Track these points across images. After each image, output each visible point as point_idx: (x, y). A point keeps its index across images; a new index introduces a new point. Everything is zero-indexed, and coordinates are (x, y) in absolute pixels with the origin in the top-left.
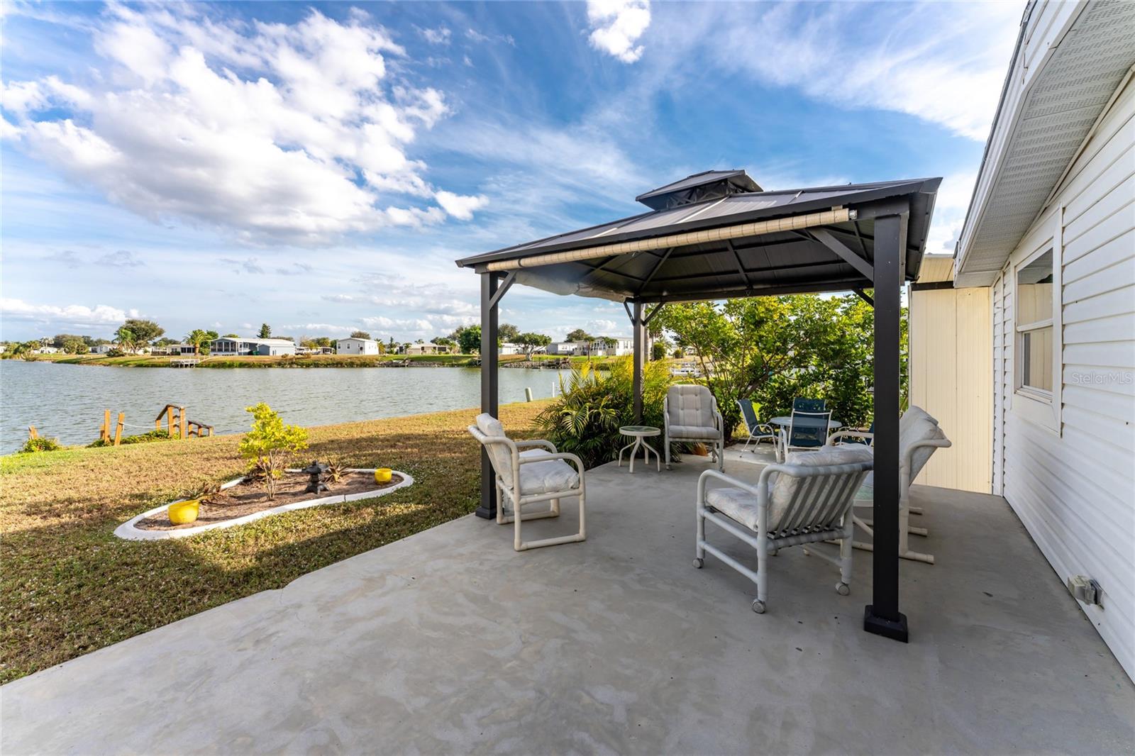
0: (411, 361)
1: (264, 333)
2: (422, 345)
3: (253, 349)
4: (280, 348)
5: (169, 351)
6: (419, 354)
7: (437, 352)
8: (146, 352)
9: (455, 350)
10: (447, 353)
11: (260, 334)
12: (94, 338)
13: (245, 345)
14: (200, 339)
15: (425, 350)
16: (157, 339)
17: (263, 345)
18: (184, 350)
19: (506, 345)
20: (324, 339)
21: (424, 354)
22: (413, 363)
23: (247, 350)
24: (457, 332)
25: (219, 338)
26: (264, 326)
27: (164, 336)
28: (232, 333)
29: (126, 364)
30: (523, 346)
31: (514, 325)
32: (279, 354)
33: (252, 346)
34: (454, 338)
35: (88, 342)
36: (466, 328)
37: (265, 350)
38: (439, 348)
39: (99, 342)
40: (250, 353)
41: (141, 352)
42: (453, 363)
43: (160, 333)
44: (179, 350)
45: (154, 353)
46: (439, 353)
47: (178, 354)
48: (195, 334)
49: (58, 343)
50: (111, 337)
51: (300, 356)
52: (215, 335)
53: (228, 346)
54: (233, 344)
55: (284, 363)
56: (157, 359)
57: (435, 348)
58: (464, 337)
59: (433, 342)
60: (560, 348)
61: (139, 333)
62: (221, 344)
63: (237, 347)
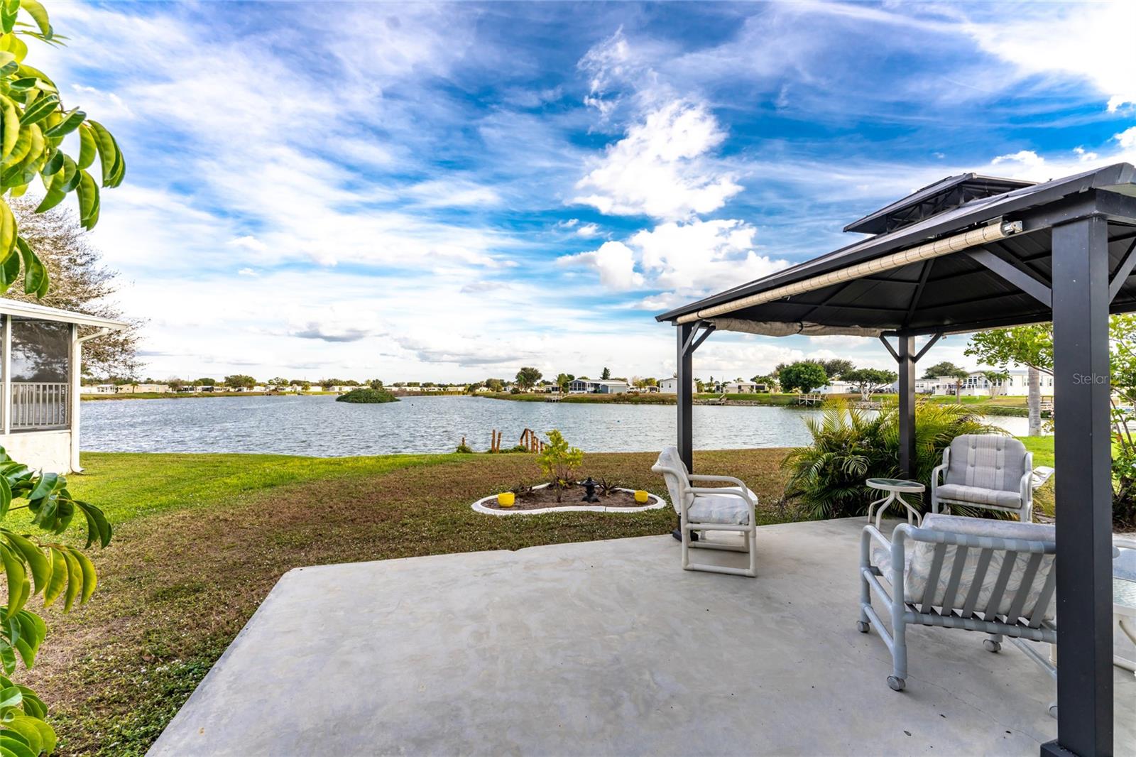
0: (728, 399)
1: (606, 375)
2: (740, 384)
3: (598, 389)
4: (618, 387)
5: (545, 390)
6: (736, 392)
7: (755, 391)
8: (532, 390)
9: (777, 391)
10: (767, 392)
11: (602, 376)
12: (506, 381)
13: (592, 385)
14: (563, 381)
15: (742, 388)
16: (539, 381)
17: (604, 385)
18: (553, 389)
19: (836, 382)
20: (651, 379)
21: (741, 392)
22: (731, 401)
23: (593, 389)
24: (778, 369)
25: (575, 379)
26: (606, 370)
27: (543, 378)
28: (583, 376)
29: (521, 399)
30: (858, 383)
31: (848, 360)
32: (615, 392)
33: (597, 385)
34: (775, 376)
35: (503, 384)
36: (787, 366)
37: (605, 389)
38: (757, 386)
39: (508, 384)
40: (595, 392)
41: (529, 391)
42: (773, 402)
43: (540, 376)
44: (551, 389)
45: (537, 391)
46: (757, 392)
47: (550, 392)
48: (561, 376)
49: (488, 385)
50: (514, 380)
51: (631, 394)
52: (571, 377)
53: (581, 385)
54: (584, 384)
55: (619, 399)
56: (537, 396)
57: (752, 387)
58: (784, 375)
59: (752, 380)
61: (528, 376)
62: (575, 384)
63: (587, 386)
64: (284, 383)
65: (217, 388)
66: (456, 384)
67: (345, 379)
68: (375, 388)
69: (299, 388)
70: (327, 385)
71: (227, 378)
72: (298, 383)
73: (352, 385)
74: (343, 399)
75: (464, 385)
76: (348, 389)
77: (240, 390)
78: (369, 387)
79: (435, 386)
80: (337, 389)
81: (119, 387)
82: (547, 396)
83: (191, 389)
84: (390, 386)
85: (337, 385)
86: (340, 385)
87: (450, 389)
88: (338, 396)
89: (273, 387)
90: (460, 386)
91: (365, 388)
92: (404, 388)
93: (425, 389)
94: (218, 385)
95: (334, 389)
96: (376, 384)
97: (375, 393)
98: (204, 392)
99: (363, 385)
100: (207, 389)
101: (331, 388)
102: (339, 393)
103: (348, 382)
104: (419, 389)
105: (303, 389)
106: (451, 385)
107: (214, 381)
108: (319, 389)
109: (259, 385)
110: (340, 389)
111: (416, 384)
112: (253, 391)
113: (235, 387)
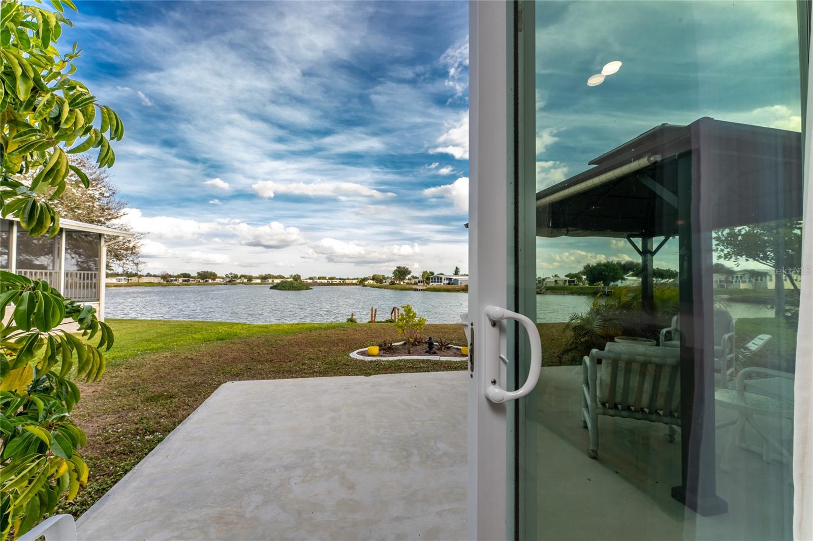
0: (546, 290)
1: (457, 272)
2: (557, 279)
3: (452, 281)
4: (465, 281)
5: (413, 283)
6: (553, 285)
7: (567, 284)
8: (404, 282)
10: (576, 285)
11: (454, 273)
12: (386, 276)
13: (447, 279)
14: (426, 276)
15: (558, 282)
16: (409, 276)
17: (455, 279)
18: (419, 282)
21: (557, 285)
22: (548, 291)
23: (448, 282)
24: (585, 268)
25: (435, 274)
26: (457, 268)
27: (412, 274)
28: (441, 273)
29: (396, 289)
33: (450, 279)
34: (584, 273)
35: (384, 278)
36: (592, 266)
37: (456, 282)
38: (569, 281)
39: (388, 278)
40: (449, 284)
41: (402, 283)
42: (581, 292)
43: (410, 273)
44: (417, 282)
45: (408, 283)
46: (569, 285)
47: (417, 284)
48: (425, 273)
49: (373, 279)
50: (391, 275)
52: (432, 273)
53: (439, 279)
54: (441, 278)
55: (467, 289)
56: (408, 286)
57: (565, 281)
58: (590, 272)
59: (566, 276)
61: (402, 273)
62: (435, 279)
63: (443, 280)
64: (236, 277)
65: (192, 279)
66: (351, 278)
67: (276, 274)
68: (296, 280)
69: (245, 280)
70: (264, 278)
71: (198, 273)
72: (245, 277)
73: (281, 278)
74: (275, 287)
75: (357, 279)
76: (278, 281)
77: (207, 281)
78: (292, 280)
79: (337, 279)
80: (270, 281)
81: (130, 278)
82: (414, 287)
83: (175, 280)
84: (306, 279)
85: (270, 278)
86: (273, 278)
87: (347, 281)
88: (271, 285)
89: (228, 280)
90: (354, 279)
91: (289, 280)
92: (315, 280)
93: (330, 281)
94: (192, 277)
95: (268, 281)
96: (297, 278)
97: (296, 284)
98: (184, 282)
99: (288, 278)
100: (185, 281)
101: (267, 280)
102: (272, 284)
103: (278, 276)
104: (326, 281)
105: (248, 281)
106: (348, 279)
107: (190, 275)
108: (259, 281)
109: (219, 278)
110: (273, 281)
111: (324, 278)
112: (215, 282)
113: (203, 279)
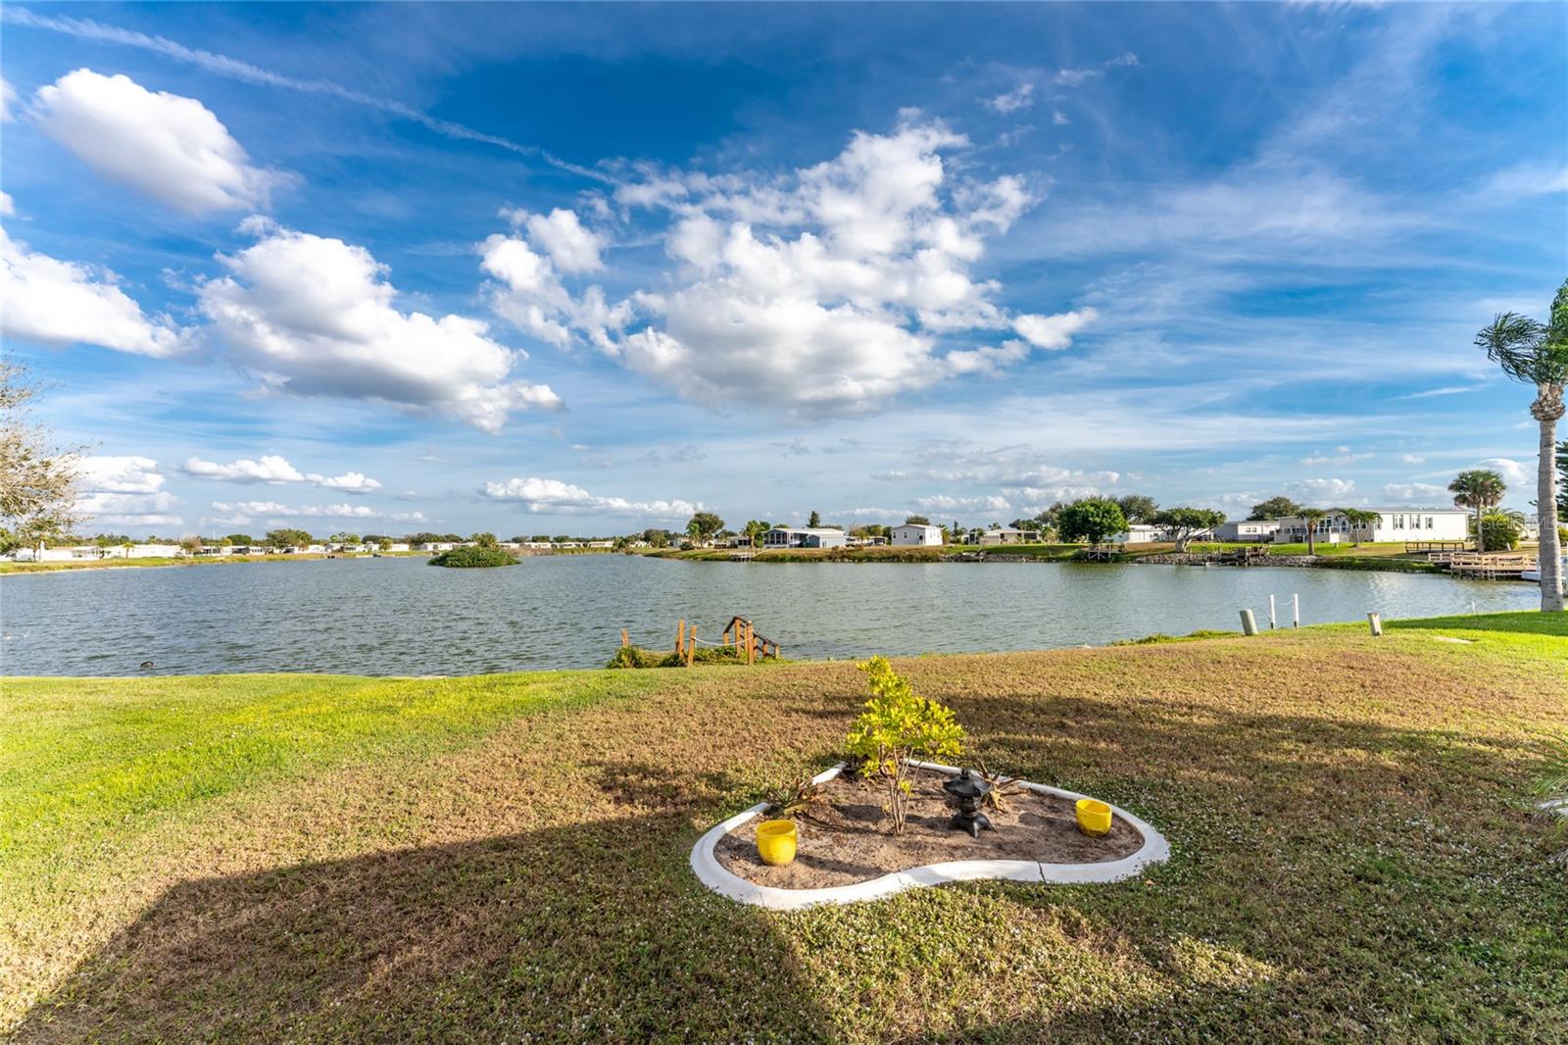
0: (987, 554)
1: (814, 523)
2: (1000, 532)
3: (804, 541)
4: (831, 539)
5: (728, 544)
6: (998, 543)
7: (1022, 541)
8: (710, 545)
9: (1052, 538)
10: (1039, 542)
11: (809, 523)
12: (672, 532)
13: (796, 536)
14: (755, 530)
15: (1006, 537)
16: (719, 532)
17: (813, 536)
18: (740, 542)
19: (1137, 527)
20: (876, 527)
21: (1004, 544)
22: (991, 556)
23: (798, 542)
24: (1053, 510)
25: (772, 528)
26: (814, 514)
27: (724, 528)
28: (783, 523)
29: (695, 558)
30: (1170, 528)
31: (1147, 495)
32: (830, 546)
33: (802, 537)
35: (668, 536)
36: (1066, 506)
37: (814, 542)
38: (1026, 535)
39: (676, 536)
40: (800, 546)
41: (706, 545)
42: (1049, 556)
43: (721, 526)
44: (737, 542)
45: (717, 547)
46: (1026, 543)
47: (736, 546)
48: (752, 524)
49: (647, 538)
50: (683, 530)
51: (851, 548)
52: (766, 525)
53: (779, 537)
54: (785, 534)
55: (836, 556)
56: (720, 553)
57: (1019, 535)
58: (1065, 518)
59: (1013, 526)
60: (1242, 530)
61: (704, 525)
62: (772, 535)
63: (789, 539)
64: (353, 540)
65: (255, 548)
66: (602, 538)
67: (442, 533)
68: (485, 545)
69: (375, 547)
70: (417, 542)
71: (269, 535)
72: (375, 540)
73: (456, 541)
74: (441, 561)
75: (614, 538)
76: (446, 547)
77: (288, 551)
78: (476, 544)
79: (573, 540)
80: (430, 547)
81: (106, 549)
82: (733, 552)
83: (215, 551)
84: (506, 542)
85: (430, 541)
86: (434, 541)
87: (594, 545)
88: (432, 556)
89: (337, 547)
90: (608, 540)
91: (471, 545)
92: (527, 544)
93: (558, 545)
94: (256, 544)
95: (426, 547)
96: (485, 541)
97: (484, 553)
98: (235, 555)
99: (469, 541)
100: (240, 551)
101: (422, 546)
102: (434, 553)
103: (447, 537)
104: (548, 546)
105: (380, 548)
106: (594, 540)
107: (250, 538)
108: (405, 548)
109: (318, 543)
110: (435, 547)
111: (544, 539)
112: (308, 552)
113: (281, 547)
